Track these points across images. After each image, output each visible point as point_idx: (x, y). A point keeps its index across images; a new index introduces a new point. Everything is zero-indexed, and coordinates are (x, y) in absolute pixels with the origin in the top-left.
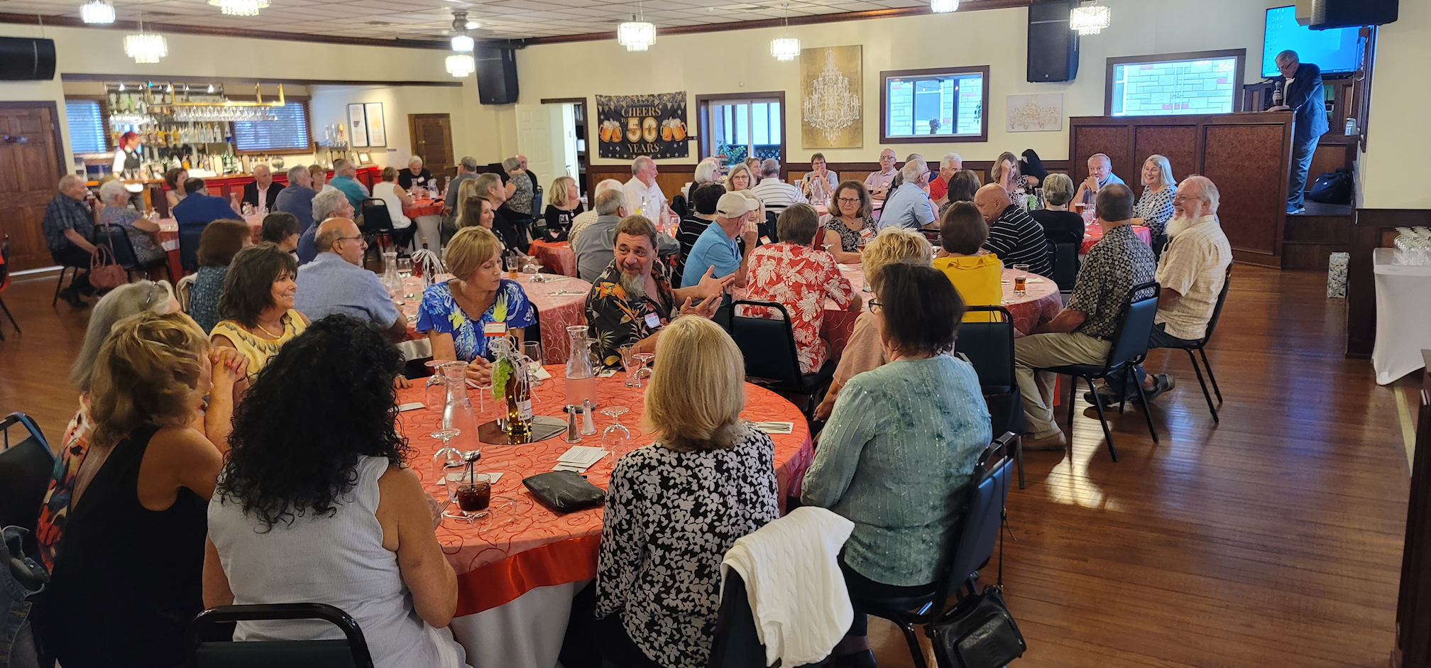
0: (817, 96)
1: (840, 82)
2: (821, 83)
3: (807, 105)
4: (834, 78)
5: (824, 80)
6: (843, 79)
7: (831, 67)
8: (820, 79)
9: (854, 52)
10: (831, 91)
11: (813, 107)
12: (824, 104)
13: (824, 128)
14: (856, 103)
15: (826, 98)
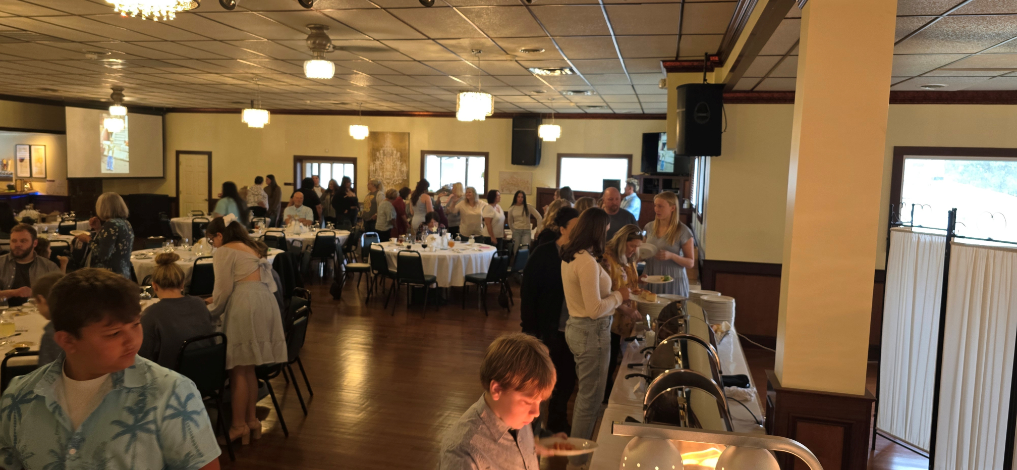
0: (378, 162)
1: (394, 154)
2: (382, 154)
3: (372, 168)
4: (390, 152)
6: (397, 153)
7: (389, 144)
9: (403, 137)
10: (388, 160)
11: (376, 170)
12: (383, 168)
14: (404, 169)
15: (385, 164)
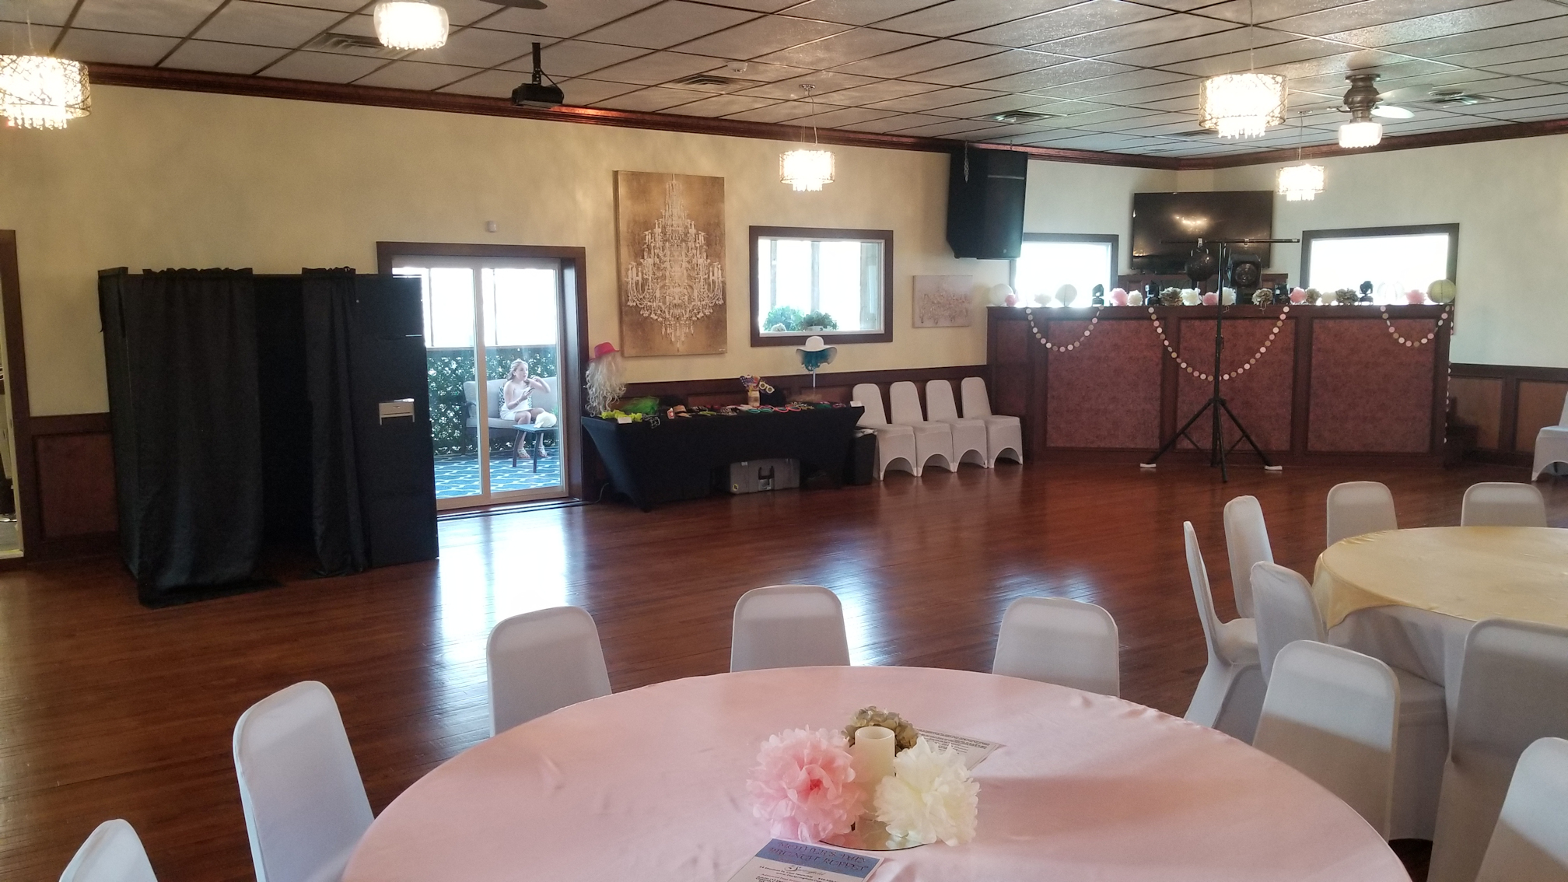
0: (651, 261)
1: (691, 237)
2: (659, 238)
3: (631, 275)
4: (681, 230)
5: (664, 233)
6: (696, 234)
7: (676, 210)
8: (658, 230)
9: (714, 186)
10: (676, 254)
11: (645, 281)
12: (664, 277)
13: (665, 318)
14: (715, 276)
15: (667, 265)
